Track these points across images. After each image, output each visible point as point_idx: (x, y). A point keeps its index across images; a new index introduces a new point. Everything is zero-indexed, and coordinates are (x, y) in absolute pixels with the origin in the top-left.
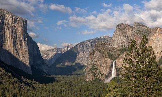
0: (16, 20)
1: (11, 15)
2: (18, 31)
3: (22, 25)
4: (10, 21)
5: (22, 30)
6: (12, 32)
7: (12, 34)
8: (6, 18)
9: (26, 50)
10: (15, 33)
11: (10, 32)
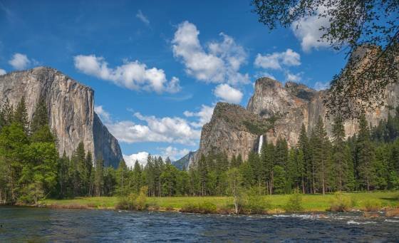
0: (73, 85)
1: (64, 77)
2: (77, 106)
3: (84, 96)
4: (62, 87)
5: (84, 105)
6: (65, 106)
7: (64, 110)
8: (55, 81)
9: (89, 142)
10: (71, 109)
11: (61, 108)
